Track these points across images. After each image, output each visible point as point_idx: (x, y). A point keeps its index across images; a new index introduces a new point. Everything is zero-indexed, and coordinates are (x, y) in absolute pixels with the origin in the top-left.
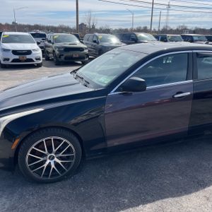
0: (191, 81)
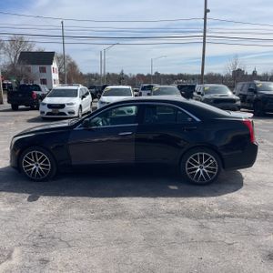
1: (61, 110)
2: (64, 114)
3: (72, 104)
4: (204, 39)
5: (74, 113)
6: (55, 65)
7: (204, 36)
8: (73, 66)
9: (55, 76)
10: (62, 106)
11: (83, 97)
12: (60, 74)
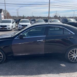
0: (45, 36)
1: (5, 28)
2: (6, 29)
3: (9, 25)
4: (49, 6)
5: (10, 28)
6: (2, 13)
7: (49, 5)
8: (8, 14)
9: (3, 16)
10: (6, 26)
11: (13, 23)
12: (4, 16)
